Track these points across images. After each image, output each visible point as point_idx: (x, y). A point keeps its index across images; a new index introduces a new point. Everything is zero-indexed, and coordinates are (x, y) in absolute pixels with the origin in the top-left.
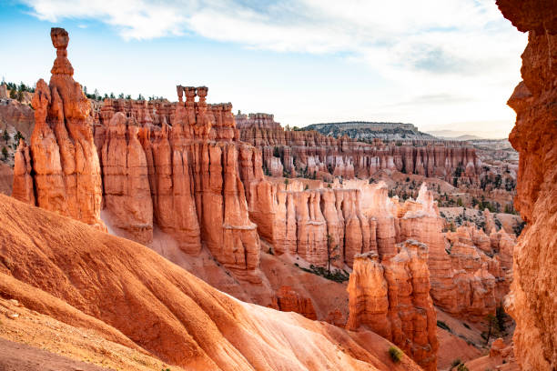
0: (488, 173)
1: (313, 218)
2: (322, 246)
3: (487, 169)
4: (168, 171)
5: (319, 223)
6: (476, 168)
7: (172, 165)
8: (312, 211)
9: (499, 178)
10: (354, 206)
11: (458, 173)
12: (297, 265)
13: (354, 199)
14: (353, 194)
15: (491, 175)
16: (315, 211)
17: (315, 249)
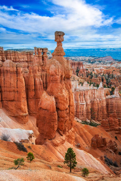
0: (87, 71)
1: (82, 101)
2: (85, 113)
3: (87, 70)
4: (33, 88)
5: (84, 104)
6: (83, 69)
7: (35, 85)
8: (81, 99)
9: (91, 73)
10: (93, 95)
11: (78, 71)
12: (78, 121)
13: (93, 93)
14: (93, 90)
15: (89, 72)
16: (82, 99)
17: (83, 114)
